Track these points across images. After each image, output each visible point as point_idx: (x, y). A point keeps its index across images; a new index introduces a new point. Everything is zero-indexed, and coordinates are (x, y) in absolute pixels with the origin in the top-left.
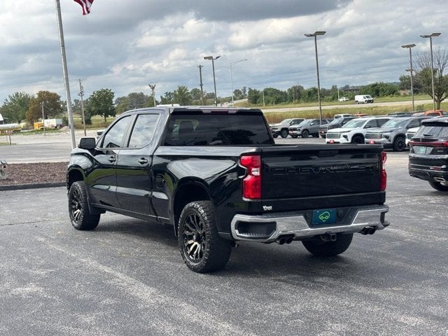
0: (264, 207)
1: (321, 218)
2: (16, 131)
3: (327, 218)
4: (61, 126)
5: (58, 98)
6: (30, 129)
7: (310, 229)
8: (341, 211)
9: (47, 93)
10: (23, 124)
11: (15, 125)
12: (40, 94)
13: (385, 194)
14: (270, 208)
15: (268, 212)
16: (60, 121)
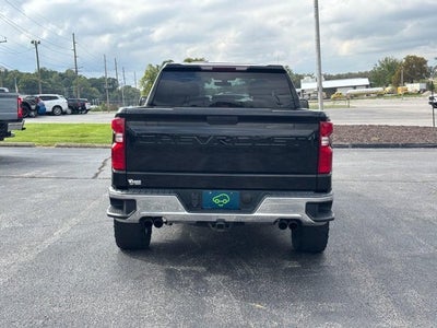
0: (130, 181)
1: (216, 200)
2: (380, 95)
3: (226, 201)
4: (424, 91)
5: (425, 62)
6: (393, 94)
7: (186, 213)
8: (248, 195)
9: (415, 58)
10: (388, 89)
11: (380, 89)
12: (408, 59)
13: (330, 177)
14: (138, 182)
15: (135, 187)
16: (424, 86)
